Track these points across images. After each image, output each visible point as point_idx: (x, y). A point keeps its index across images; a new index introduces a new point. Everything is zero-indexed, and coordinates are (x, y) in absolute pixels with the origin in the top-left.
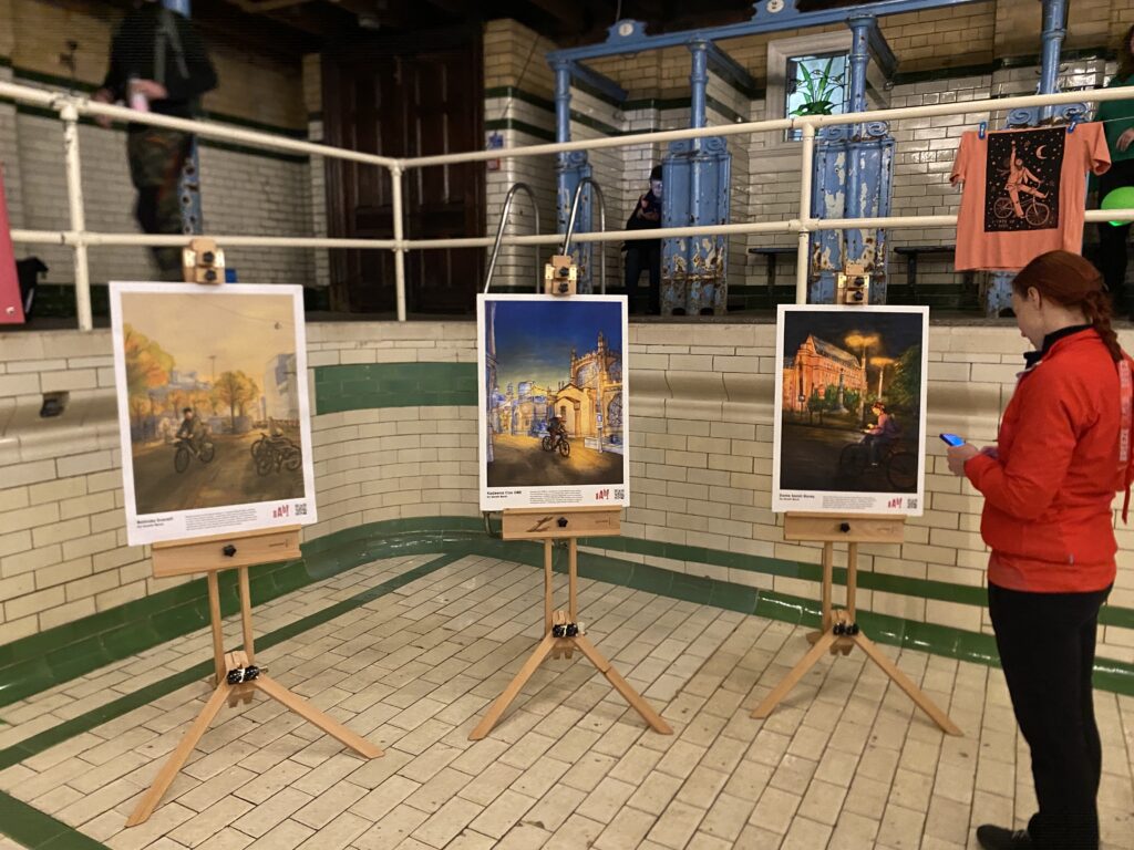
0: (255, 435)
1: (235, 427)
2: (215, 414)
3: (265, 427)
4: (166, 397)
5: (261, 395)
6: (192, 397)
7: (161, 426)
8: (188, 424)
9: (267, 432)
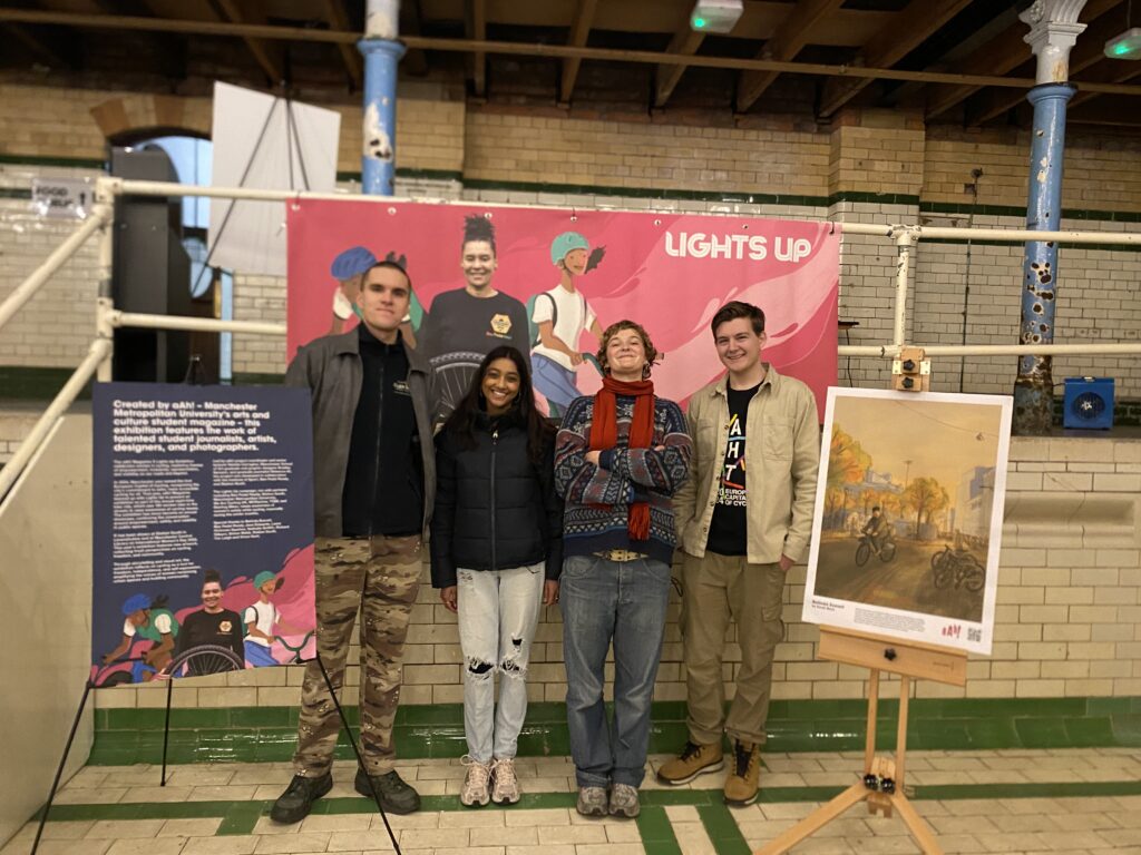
0: (939, 546)
1: (919, 534)
2: (902, 517)
3: (950, 539)
4: (860, 493)
5: (951, 506)
6: (883, 497)
7: (850, 519)
8: (874, 522)
9: (951, 544)
